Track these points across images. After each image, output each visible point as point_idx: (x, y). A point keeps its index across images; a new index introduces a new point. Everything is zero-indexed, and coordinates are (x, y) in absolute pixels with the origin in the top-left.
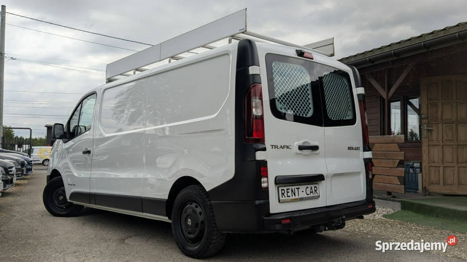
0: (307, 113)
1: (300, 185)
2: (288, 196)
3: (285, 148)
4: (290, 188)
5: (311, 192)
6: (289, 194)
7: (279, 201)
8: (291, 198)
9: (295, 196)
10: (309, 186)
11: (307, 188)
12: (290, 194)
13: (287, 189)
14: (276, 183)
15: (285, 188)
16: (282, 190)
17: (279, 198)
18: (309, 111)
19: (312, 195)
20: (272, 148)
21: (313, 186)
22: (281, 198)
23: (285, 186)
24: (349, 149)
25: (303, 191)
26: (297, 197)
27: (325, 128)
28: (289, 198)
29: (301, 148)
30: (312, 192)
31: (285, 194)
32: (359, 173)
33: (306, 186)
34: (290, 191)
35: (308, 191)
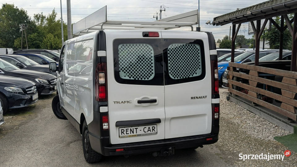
0: (149, 77)
1: (138, 126)
2: (127, 134)
3: (126, 103)
4: (129, 128)
5: (148, 130)
6: (127, 132)
7: (119, 137)
8: (130, 134)
9: (133, 133)
10: (147, 127)
11: (146, 128)
12: (129, 132)
13: (126, 129)
14: (117, 126)
15: (125, 129)
16: (122, 130)
17: (119, 135)
18: (151, 75)
19: (149, 132)
20: (115, 103)
21: (151, 127)
22: (120, 135)
23: (124, 127)
24: (191, 98)
25: (140, 130)
26: (135, 133)
27: (165, 86)
28: (127, 135)
29: (139, 102)
30: (150, 130)
31: (125, 132)
32: (204, 115)
33: (144, 127)
34: (129, 130)
35: (146, 130)
